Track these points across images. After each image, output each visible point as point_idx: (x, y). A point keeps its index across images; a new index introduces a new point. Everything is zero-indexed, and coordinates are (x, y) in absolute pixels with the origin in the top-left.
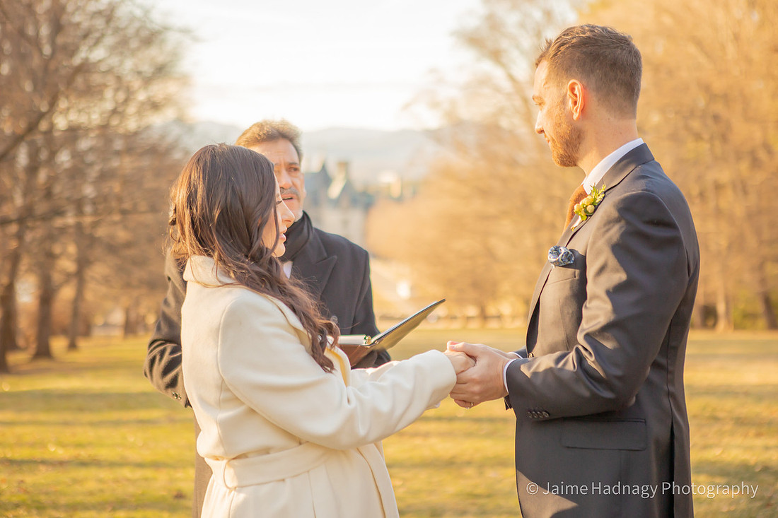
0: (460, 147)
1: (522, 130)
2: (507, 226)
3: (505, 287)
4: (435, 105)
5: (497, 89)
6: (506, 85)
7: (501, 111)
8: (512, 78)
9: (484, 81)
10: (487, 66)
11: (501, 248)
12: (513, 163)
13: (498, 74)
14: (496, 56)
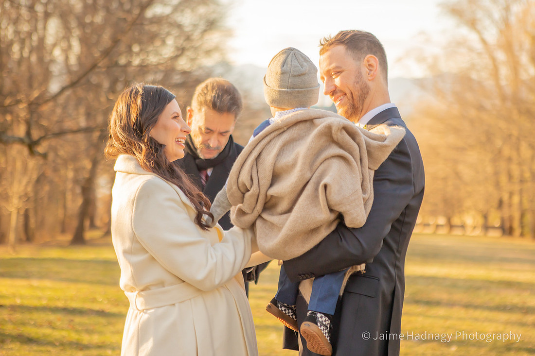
0: (439, 93)
1: (489, 83)
2: (473, 156)
3: (468, 203)
4: (421, 59)
5: (471, 49)
6: (478, 46)
7: (473, 66)
8: (484, 41)
9: (461, 43)
10: (465, 32)
11: (467, 173)
12: (481, 108)
13: (473, 38)
14: (473, 24)
